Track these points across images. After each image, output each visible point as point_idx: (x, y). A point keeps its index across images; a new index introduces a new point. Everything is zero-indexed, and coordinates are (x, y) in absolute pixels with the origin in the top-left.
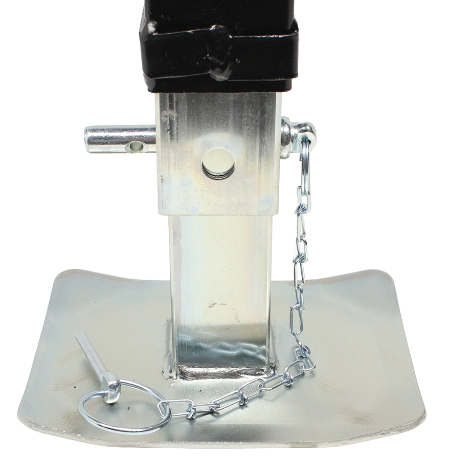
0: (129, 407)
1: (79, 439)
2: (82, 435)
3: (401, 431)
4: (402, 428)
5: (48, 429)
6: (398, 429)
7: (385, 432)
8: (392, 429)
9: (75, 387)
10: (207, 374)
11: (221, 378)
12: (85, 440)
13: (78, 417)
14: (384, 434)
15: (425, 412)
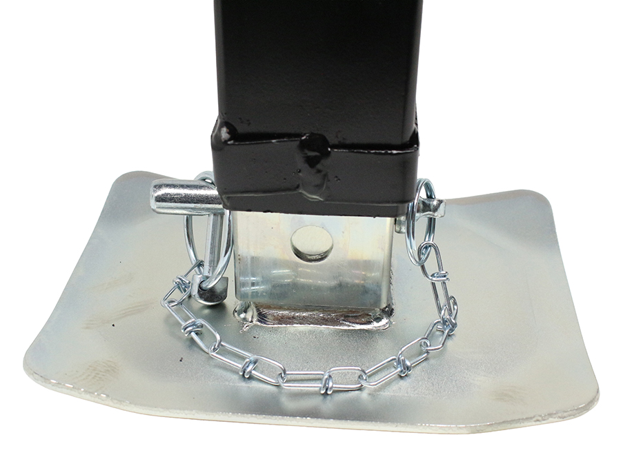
0: (182, 358)
1: (103, 402)
2: (108, 396)
3: (563, 418)
4: (565, 414)
5: (60, 386)
6: (560, 415)
7: (540, 418)
8: (550, 415)
9: (113, 325)
10: (293, 317)
11: (313, 324)
12: (111, 403)
13: (109, 369)
14: (538, 420)
15: (598, 391)
